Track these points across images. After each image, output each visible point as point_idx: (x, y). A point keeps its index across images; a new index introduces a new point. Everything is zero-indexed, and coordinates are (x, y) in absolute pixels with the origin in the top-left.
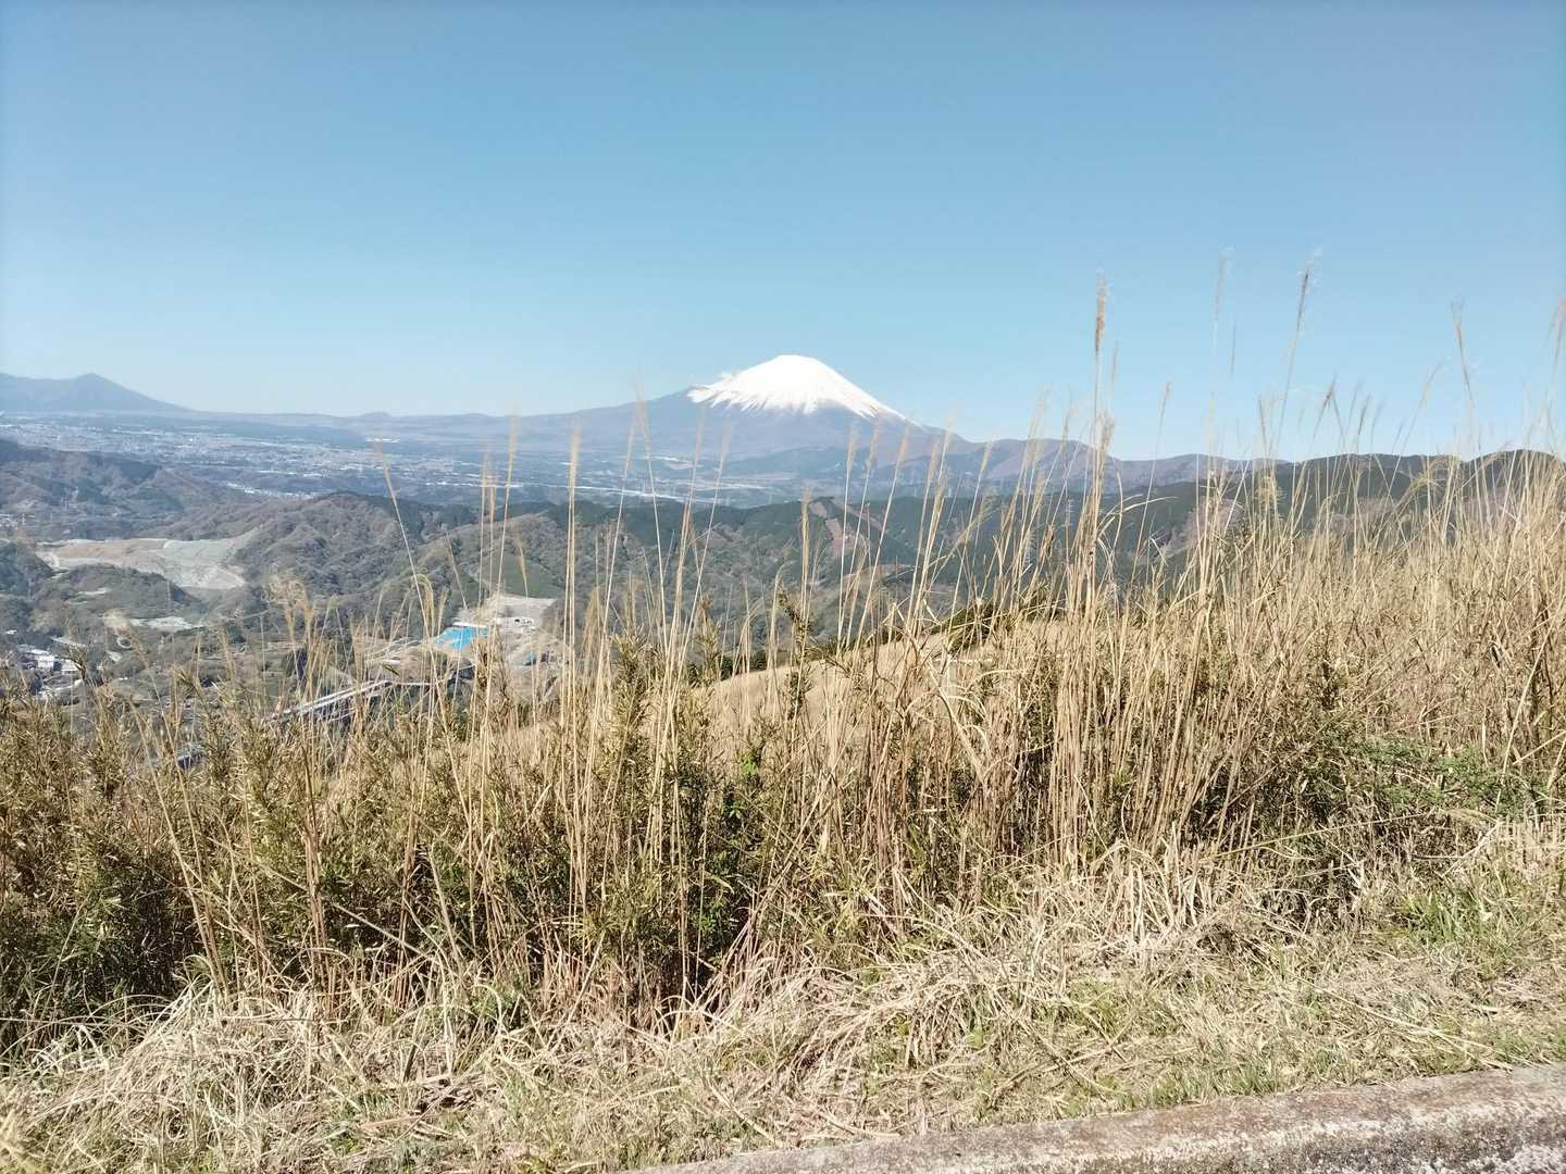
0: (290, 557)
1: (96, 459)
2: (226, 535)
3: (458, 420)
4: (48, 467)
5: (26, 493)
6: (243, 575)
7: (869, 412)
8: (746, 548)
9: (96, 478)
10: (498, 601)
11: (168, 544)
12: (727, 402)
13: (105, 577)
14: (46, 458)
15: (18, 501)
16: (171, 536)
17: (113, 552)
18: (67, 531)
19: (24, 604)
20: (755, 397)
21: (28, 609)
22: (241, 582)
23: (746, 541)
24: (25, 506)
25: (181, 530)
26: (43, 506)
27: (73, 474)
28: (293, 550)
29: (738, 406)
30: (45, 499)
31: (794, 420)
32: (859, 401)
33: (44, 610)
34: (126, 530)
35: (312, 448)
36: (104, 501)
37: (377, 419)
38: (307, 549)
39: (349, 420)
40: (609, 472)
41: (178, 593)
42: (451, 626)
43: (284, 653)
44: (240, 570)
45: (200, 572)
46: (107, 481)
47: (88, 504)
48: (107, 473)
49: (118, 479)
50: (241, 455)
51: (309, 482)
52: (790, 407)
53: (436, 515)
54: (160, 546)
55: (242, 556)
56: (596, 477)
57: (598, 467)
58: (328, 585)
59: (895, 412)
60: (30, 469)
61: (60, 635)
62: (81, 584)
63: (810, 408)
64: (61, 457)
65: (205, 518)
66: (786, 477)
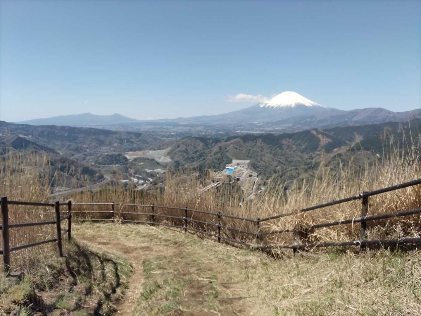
0: (180, 153)
1: (129, 133)
2: (163, 149)
3: (200, 117)
4: (118, 135)
5: (115, 142)
6: (170, 158)
7: (311, 105)
8: (294, 144)
9: (129, 137)
10: (235, 162)
11: (150, 152)
12: (270, 106)
13: (142, 160)
14: (117, 133)
15: (114, 144)
16: (150, 150)
17: (139, 154)
18: (127, 150)
19: (126, 167)
20: (277, 104)
21: (127, 168)
22: (170, 160)
23: (293, 142)
24: (115, 145)
25: (152, 148)
26: (119, 144)
27: (123, 137)
28: (181, 151)
29: (273, 107)
30: (120, 143)
31: (289, 109)
32: (307, 102)
33: (131, 168)
34: (140, 149)
35: (169, 127)
36: (132, 142)
37: (181, 118)
38: (184, 151)
39: (175, 120)
40: (242, 127)
41: (158, 163)
42: (225, 168)
43: (196, 176)
44: (169, 157)
45: (160, 158)
46: (131, 138)
47: (128, 143)
48: (131, 136)
49: (134, 137)
50: (154, 130)
51: (172, 135)
52: (287, 106)
53: (211, 141)
54: (149, 152)
55: (169, 154)
56: (239, 129)
57: (238, 126)
58: (192, 159)
59: (319, 104)
60: (115, 136)
61: (136, 174)
62: (137, 162)
63: (293, 105)
64: (120, 133)
65: (157, 145)
66: (291, 125)
